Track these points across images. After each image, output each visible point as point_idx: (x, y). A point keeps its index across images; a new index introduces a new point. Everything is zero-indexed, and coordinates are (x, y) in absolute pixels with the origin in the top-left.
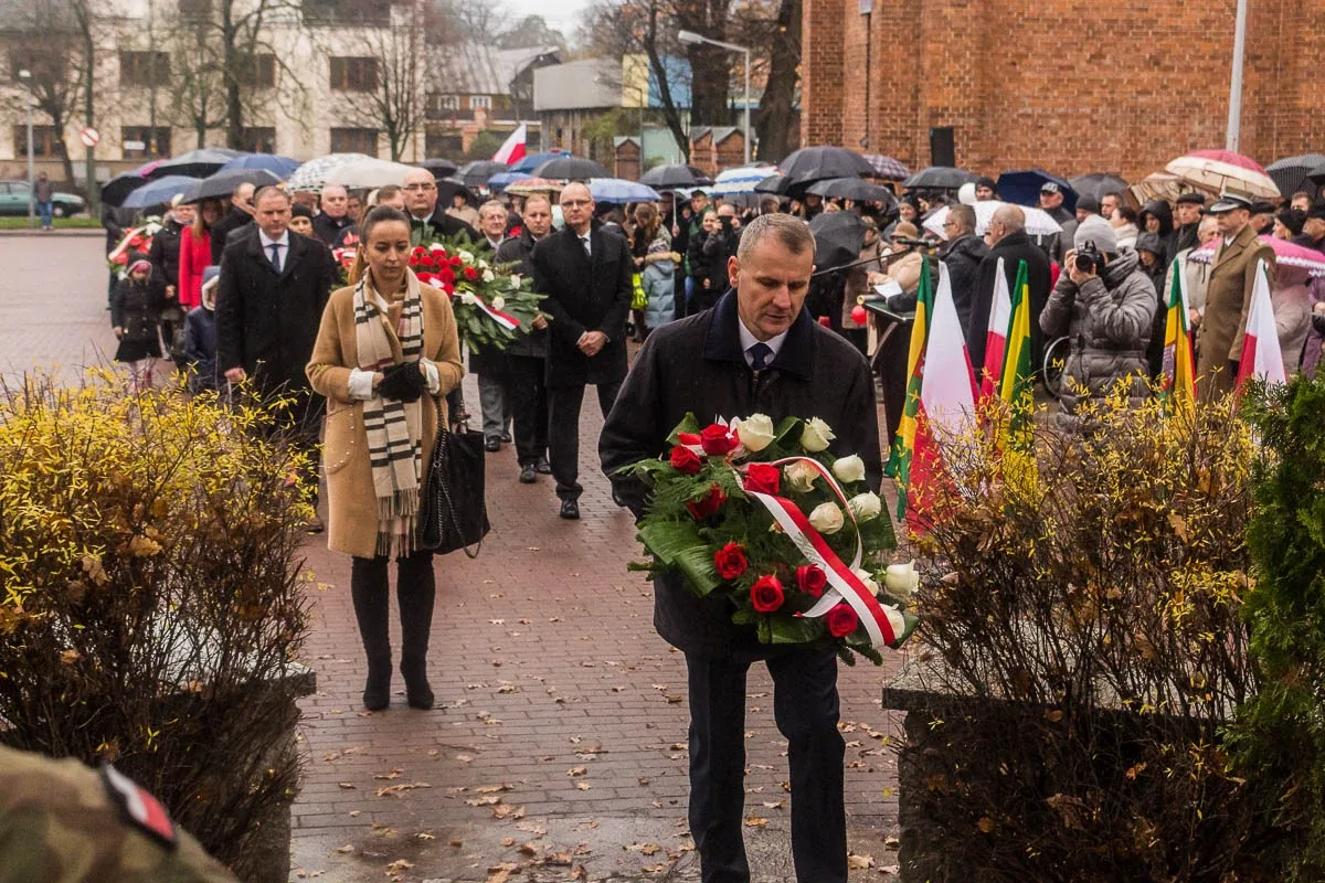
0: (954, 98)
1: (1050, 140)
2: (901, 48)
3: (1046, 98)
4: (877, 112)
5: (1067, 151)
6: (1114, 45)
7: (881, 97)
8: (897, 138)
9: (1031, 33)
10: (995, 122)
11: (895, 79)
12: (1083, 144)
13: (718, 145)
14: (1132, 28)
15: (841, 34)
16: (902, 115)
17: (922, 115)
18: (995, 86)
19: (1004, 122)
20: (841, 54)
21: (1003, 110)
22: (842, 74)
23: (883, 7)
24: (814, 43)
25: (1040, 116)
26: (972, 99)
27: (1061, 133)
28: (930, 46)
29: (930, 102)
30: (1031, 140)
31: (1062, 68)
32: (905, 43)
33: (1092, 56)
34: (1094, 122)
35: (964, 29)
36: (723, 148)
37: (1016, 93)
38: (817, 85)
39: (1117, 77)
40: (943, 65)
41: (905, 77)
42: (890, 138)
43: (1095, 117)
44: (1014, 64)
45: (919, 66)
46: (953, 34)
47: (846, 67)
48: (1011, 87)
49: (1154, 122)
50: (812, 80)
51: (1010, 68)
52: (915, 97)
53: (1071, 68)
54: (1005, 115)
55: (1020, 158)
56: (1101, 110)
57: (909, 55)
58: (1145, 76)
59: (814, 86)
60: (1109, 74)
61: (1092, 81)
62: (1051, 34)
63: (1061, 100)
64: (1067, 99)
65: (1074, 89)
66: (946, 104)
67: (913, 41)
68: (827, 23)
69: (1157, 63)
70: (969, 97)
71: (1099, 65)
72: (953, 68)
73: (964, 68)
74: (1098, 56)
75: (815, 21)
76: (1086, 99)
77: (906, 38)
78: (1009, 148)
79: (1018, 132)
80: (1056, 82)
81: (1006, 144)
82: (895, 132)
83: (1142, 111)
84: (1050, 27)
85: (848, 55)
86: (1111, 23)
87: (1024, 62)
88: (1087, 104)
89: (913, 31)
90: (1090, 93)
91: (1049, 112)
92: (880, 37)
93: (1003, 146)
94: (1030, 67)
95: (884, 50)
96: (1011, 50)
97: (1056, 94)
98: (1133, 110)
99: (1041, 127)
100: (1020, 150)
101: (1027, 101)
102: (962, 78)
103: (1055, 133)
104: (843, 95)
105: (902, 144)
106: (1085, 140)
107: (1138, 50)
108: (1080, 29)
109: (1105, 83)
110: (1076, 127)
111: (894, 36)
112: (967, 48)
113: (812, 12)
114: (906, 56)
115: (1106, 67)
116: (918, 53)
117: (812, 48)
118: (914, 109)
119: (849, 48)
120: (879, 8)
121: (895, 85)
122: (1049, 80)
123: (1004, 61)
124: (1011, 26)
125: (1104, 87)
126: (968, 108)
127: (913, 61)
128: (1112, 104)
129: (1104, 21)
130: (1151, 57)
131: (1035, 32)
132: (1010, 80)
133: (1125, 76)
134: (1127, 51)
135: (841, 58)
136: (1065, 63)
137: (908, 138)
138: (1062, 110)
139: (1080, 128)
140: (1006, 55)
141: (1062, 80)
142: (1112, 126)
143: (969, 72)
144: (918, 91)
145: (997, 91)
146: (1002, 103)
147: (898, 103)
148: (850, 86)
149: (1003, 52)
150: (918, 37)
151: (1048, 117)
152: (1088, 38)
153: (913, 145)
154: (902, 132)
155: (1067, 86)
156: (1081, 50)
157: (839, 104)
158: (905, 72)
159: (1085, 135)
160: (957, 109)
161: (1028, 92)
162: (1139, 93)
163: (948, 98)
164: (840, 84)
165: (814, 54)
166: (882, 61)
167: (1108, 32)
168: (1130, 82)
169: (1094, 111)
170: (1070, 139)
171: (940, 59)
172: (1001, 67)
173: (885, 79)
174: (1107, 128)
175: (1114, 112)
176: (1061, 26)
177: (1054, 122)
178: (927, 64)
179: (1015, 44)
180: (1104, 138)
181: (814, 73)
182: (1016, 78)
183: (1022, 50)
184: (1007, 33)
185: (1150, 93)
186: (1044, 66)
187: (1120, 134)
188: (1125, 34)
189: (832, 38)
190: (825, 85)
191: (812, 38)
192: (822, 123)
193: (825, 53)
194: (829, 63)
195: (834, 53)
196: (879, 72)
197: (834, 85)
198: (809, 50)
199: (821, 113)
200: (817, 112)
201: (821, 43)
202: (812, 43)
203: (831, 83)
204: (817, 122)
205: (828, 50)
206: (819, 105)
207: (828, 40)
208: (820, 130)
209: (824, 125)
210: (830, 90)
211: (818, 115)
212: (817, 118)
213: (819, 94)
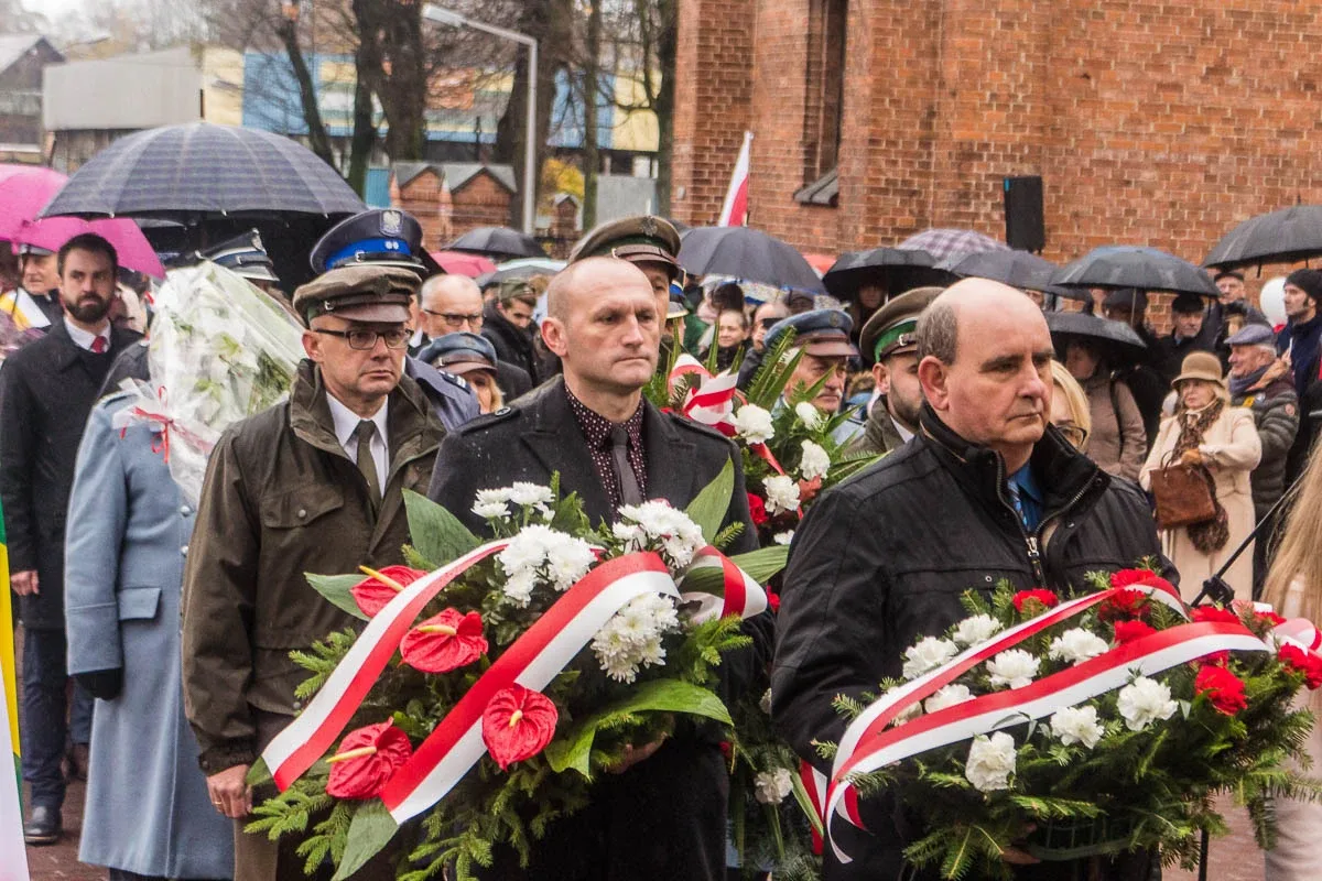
0: (1000, 127)
1: (1141, 204)
2: (907, 41)
3: (1136, 135)
4: (862, 148)
5: (1170, 225)
6: (1246, 53)
7: (875, 121)
8: (896, 192)
9: (1114, 27)
10: (1054, 172)
11: (896, 91)
12: (1194, 213)
13: (454, 192)
14: (1273, 26)
15: (749, 16)
16: (906, 154)
17: (940, 154)
18: (1056, 110)
19: (1067, 171)
20: (747, 50)
21: (1071, 152)
22: (749, 83)
24: (705, 30)
25: (1126, 164)
26: (1027, 133)
27: (1158, 194)
28: (958, 40)
29: (957, 135)
30: (1112, 202)
31: (1161, 86)
32: (913, 34)
33: (1210, 71)
34: (1210, 178)
35: (1018, 16)
36: (464, 197)
37: (1090, 126)
38: (709, 99)
39: (1247, 106)
40: (982, 74)
41: (912, 92)
42: (885, 191)
43: (1212, 170)
44: (1087, 76)
45: (935, 74)
46: (999, 21)
47: (755, 73)
48: (1082, 114)
49: (1303, 182)
50: (699, 90)
51: (1082, 83)
52: (927, 125)
53: (1176, 87)
54: (1071, 161)
55: (1093, 234)
56: (1222, 158)
57: (921, 54)
58: (1291, 106)
59: (703, 100)
60: (1236, 101)
61: (1208, 110)
62: (1146, 30)
63: (1159, 140)
64: (1169, 138)
65: (1182, 122)
66: (986, 140)
67: (926, 34)
69: (1310, 86)
70: (1023, 127)
71: (1220, 85)
72: (999, 79)
73: (1013, 79)
74: (1218, 70)
76: (1200, 139)
77: (914, 24)
78: (1076, 215)
79: (1092, 190)
80: (1152, 109)
81: (1071, 208)
82: (894, 182)
83: (1286, 163)
84: (1144, 19)
85: (763, 52)
86: (1240, 16)
87: (1103, 74)
88: (1202, 148)
89: (927, 14)
90: (1205, 130)
91: (1141, 159)
92: (869, 21)
93: (1065, 211)
94: (1113, 84)
95: (879, 44)
96: (1083, 54)
97: (1152, 128)
98: (1272, 160)
99: (1128, 183)
100: (1094, 219)
101: (1107, 139)
102: (1013, 97)
103: (1149, 193)
104: (749, 115)
105: (902, 202)
106: (1195, 207)
107: (1282, 63)
108: (1191, 24)
109: (1229, 115)
110: (1183, 186)
111: (896, 21)
112: (1021, 46)
114: (914, 54)
115: (1233, 90)
116: (933, 53)
117: (701, 39)
118: (925, 143)
121: (893, 102)
122: (1142, 105)
123: (1071, 72)
124: (1083, 14)
125: (1227, 121)
126: (1019, 147)
127: (926, 63)
128: (1240, 149)
129: (1232, 13)
130: (1301, 74)
131: (1120, 25)
132: (1081, 102)
133: (1261, 104)
134: (1265, 64)
135: (748, 59)
136: (1171, 80)
137: (914, 193)
138: (1161, 156)
139: (1188, 186)
140: (1075, 61)
141: (1161, 107)
142: (1239, 186)
143: (1023, 86)
144: (932, 114)
145: (1059, 119)
146: (1066, 140)
147: (899, 134)
149: (1068, 55)
150: (935, 24)
151: (1138, 166)
152: (1204, 40)
153: (922, 204)
154: (904, 182)
155: (1168, 117)
156: (1192, 58)
157: (742, 132)
158: (912, 83)
159: (1195, 199)
160: (1004, 147)
161: (1110, 125)
162: (1284, 133)
163: (989, 127)
164: (744, 99)
165: (704, 48)
166: (875, 62)
167: (1234, 31)
168: (1267, 113)
169: (1210, 160)
170: (1173, 204)
171: (976, 61)
172: (1066, 82)
173: (879, 91)
174: (1230, 188)
175: (1241, 162)
176: (1164, 20)
177: (1148, 175)
178: (952, 70)
179: (1090, 44)
180: (1226, 205)
181: (703, 82)
182: (1091, 100)
183: (1100, 55)
184: (1076, 25)
185: (1298, 134)
186: (1135, 82)
187: (1250, 199)
188: (1262, 37)
189: (733, 23)
190: (721, 99)
191: (702, 22)
192: (714, 163)
193: (722, 48)
194: (729, 65)
195: (737, 48)
196: (870, 80)
197: (735, 99)
198: (695, 42)
199: (714, 146)
200: (708, 144)
201: (715, 30)
202: (701, 31)
203: (730, 97)
204: (707, 160)
205: (726, 43)
206: (710, 132)
207: (728, 27)
208: (711, 173)
209: (718, 166)
210: (729, 108)
211: (708, 148)
212: (707, 155)
213: (710, 116)
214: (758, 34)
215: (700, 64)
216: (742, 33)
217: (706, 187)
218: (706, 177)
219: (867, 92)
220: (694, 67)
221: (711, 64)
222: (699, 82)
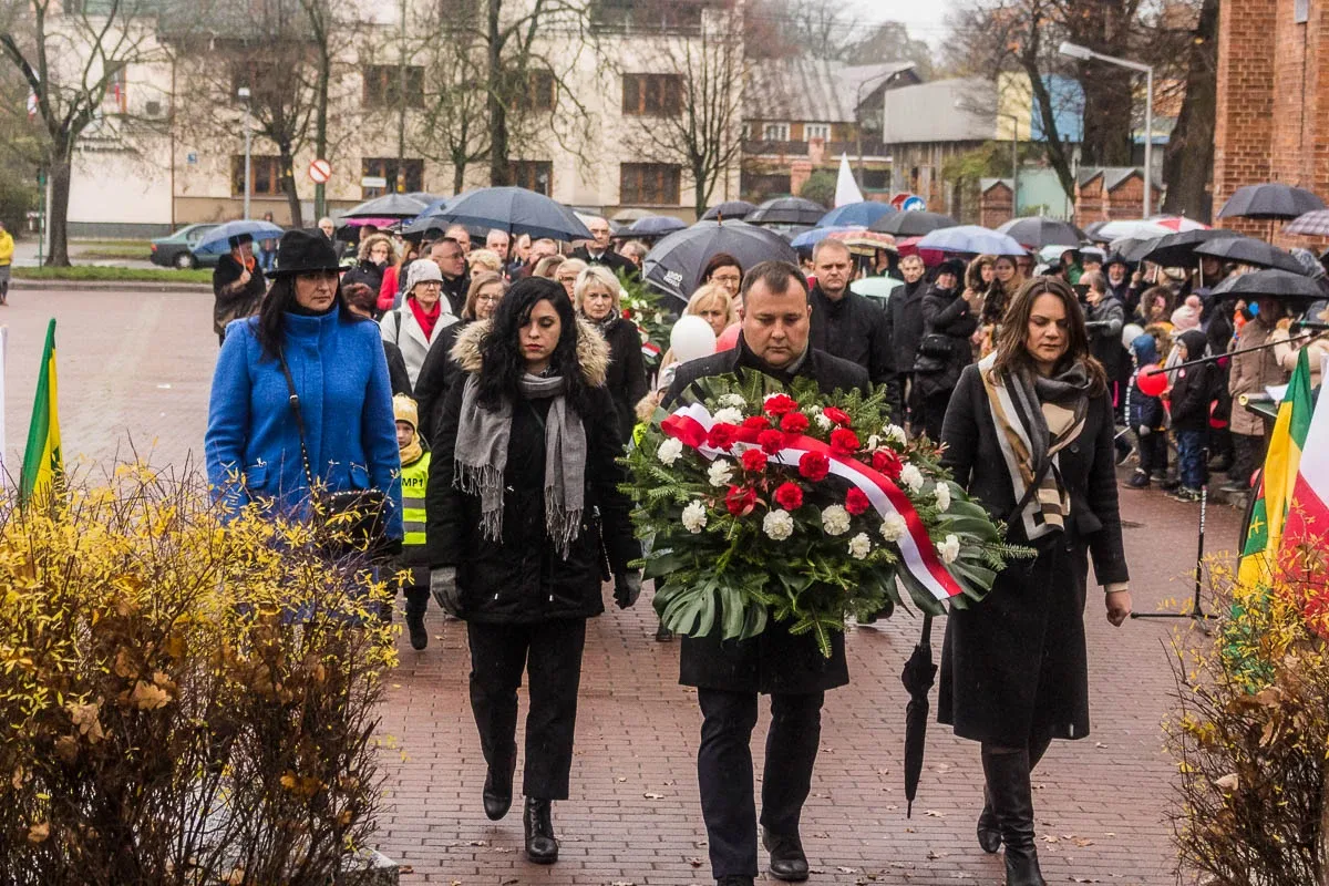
4: (1311, 151)
7: (1319, 131)
13: (1110, 191)
15: (1272, 48)
20: (1269, 76)
22: (1271, 101)
23: (1323, 14)
24: (1234, 60)
36: (1118, 195)
38: (1239, 114)
47: (1275, 91)
50: (1231, 108)
59: (1232, 116)
68: (1251, 33)
75: (1236, 33)
85: (1279, 75)
92: (1317, 53)
95: (1324, 70)
104: (1271, 128)
113: (1232, 21)
117: (1231, 67)
119: (1281, 66)
120: (1317, 17)
135: (1269, 80)
148: (1279, 116)
157: (1266, 140)
164: (1267, 114)
165: (1233, 73)
166: (1320, 86)
173: (1323, 107)
181: (1233, 101)
189: (1257, 54)
190: (1248, 115)
191: (1231, 53)
192: (1242, 164)
193: (1249, 74)
194: (1254, 87)
195: (1260, 74)
196: (1316, 98)
197: (1259, 115)
198: (1227, 70)
199: (1242, 152)
200: (1236, 150)
201: (1242, 60)
202: (1230, 60)
203: (1255, 112)
204: (1236, 163)
205: (1252, 69)
206: (1239, 141)
207: (1253, 57)
208: (1240, 173)
209: (1245, 167)
210: (1254, 122)
211: (1238, 154)
212: (1236, 158)
213: (1239, 128)
214: (1278, 61)
215: (1230, 87)
216: (1265, 60)
217: (1235, 184)
218: (1235, 176)
219: (1314, 108)
220: (1226, 90)
221: (1240, 87)
222: (1229, 101)
